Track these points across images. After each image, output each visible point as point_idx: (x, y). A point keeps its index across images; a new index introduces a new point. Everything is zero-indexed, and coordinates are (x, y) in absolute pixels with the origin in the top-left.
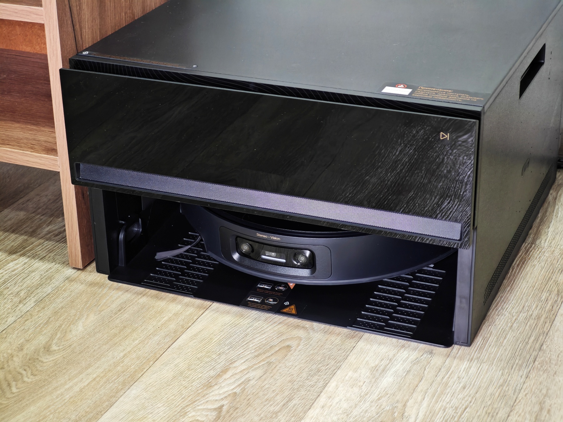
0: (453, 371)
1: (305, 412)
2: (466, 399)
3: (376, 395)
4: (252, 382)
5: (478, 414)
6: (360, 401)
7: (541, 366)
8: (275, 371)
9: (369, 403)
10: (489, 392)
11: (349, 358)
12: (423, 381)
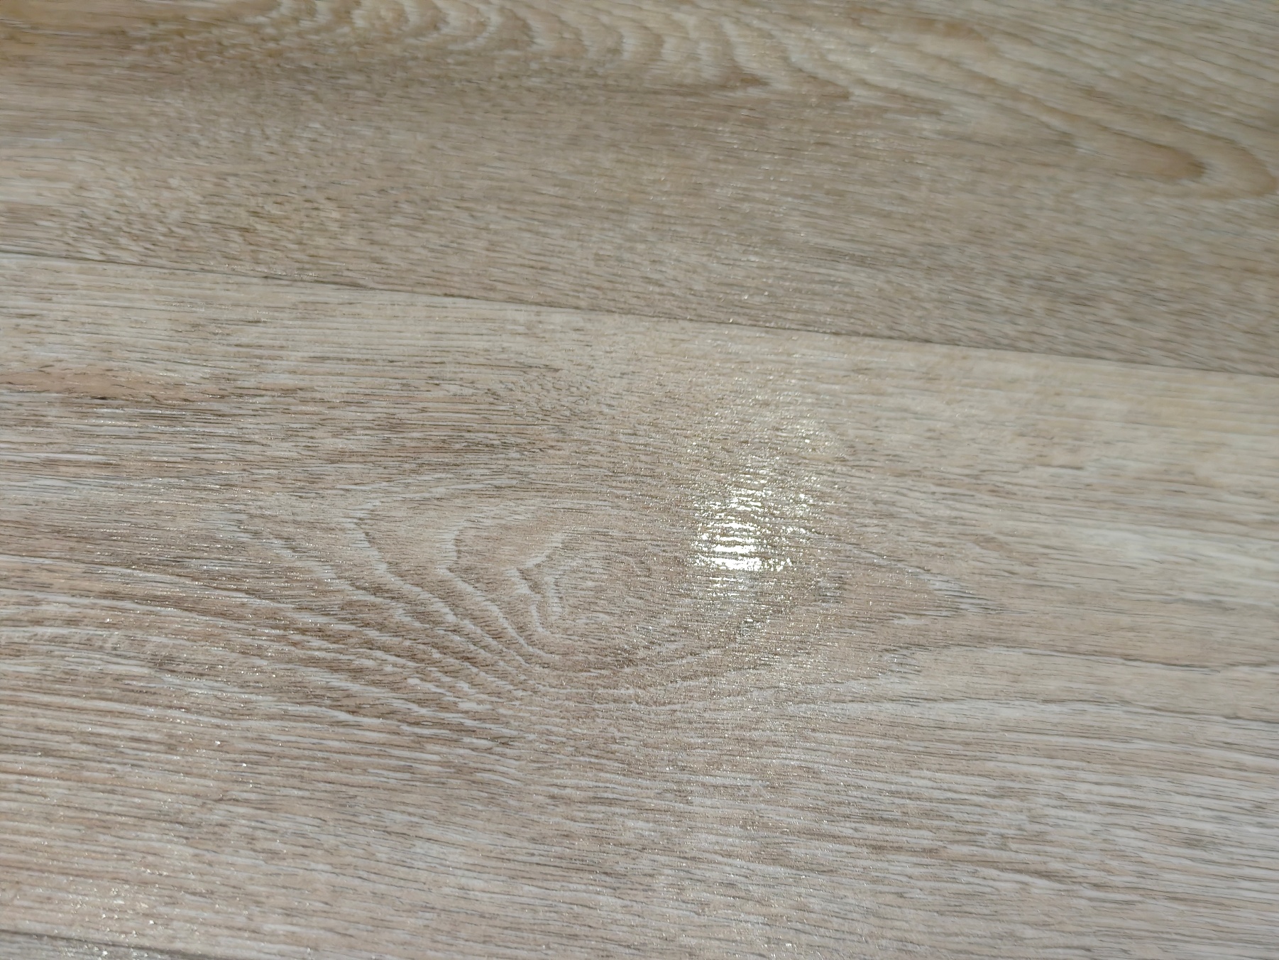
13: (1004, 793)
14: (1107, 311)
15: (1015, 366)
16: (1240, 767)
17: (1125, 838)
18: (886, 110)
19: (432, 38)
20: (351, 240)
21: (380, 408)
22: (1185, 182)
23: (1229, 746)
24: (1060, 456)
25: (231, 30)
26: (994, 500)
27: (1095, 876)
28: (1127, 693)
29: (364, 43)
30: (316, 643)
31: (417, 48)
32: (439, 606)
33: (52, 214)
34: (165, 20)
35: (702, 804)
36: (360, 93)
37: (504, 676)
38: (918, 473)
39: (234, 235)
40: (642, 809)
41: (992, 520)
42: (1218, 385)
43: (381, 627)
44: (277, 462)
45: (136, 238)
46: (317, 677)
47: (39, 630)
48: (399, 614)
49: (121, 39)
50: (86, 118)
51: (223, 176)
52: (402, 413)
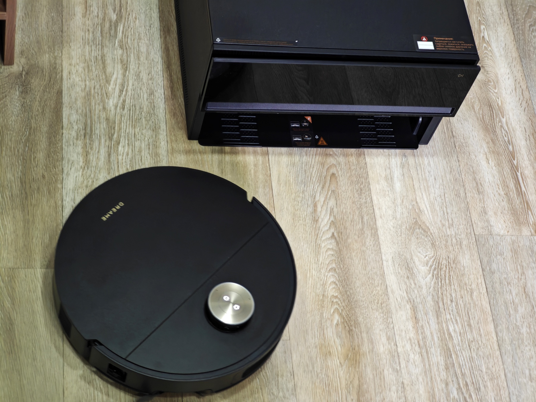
0: (423, 168)
1: (376, 224)
2: (441, 188)
3: (399, 199)
4: (335, 209)
5: (452, 197)
6: (395, 207)
7: (460, 150)
8: (340, 197)
9: (400, 206)
10: (448, 178)
11: (369, 174)
12: (414, 180)
13: (436, 200)
14: (362, 186)
15: (374, 198)
16: (424, 173)
17: (437, 186)
18: (334, 215)
19: (337, 282)
20: (379, 288)
21: (406, 280)
22: (336, 176)
23: (422, 175)
24: (387, 193)
25: (344, 314)
26: (396, 201)
27: (443, 190)
28: (419, 186)
29: (341, 293)
30: (443, 282)
31: (340, 285)
32: (433, 267)
33: (387, 334)
34: (344, 325)
35: (449, 233)
36: (351, 292)
37: (440, 258)
38: (395, 210)
39: (383, 305)
40: (452, 240)
41: (399, 201)
42: (370, 173)
43: (438, 274)
44: (418, 292)
45: (387, 320)
46: (447, 281)
47: (452, 318)
48: (435, 272)
49: (350, 331)
50: (367, 333)
51: (373, 310)
52: (406, 277)
